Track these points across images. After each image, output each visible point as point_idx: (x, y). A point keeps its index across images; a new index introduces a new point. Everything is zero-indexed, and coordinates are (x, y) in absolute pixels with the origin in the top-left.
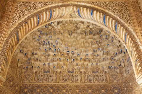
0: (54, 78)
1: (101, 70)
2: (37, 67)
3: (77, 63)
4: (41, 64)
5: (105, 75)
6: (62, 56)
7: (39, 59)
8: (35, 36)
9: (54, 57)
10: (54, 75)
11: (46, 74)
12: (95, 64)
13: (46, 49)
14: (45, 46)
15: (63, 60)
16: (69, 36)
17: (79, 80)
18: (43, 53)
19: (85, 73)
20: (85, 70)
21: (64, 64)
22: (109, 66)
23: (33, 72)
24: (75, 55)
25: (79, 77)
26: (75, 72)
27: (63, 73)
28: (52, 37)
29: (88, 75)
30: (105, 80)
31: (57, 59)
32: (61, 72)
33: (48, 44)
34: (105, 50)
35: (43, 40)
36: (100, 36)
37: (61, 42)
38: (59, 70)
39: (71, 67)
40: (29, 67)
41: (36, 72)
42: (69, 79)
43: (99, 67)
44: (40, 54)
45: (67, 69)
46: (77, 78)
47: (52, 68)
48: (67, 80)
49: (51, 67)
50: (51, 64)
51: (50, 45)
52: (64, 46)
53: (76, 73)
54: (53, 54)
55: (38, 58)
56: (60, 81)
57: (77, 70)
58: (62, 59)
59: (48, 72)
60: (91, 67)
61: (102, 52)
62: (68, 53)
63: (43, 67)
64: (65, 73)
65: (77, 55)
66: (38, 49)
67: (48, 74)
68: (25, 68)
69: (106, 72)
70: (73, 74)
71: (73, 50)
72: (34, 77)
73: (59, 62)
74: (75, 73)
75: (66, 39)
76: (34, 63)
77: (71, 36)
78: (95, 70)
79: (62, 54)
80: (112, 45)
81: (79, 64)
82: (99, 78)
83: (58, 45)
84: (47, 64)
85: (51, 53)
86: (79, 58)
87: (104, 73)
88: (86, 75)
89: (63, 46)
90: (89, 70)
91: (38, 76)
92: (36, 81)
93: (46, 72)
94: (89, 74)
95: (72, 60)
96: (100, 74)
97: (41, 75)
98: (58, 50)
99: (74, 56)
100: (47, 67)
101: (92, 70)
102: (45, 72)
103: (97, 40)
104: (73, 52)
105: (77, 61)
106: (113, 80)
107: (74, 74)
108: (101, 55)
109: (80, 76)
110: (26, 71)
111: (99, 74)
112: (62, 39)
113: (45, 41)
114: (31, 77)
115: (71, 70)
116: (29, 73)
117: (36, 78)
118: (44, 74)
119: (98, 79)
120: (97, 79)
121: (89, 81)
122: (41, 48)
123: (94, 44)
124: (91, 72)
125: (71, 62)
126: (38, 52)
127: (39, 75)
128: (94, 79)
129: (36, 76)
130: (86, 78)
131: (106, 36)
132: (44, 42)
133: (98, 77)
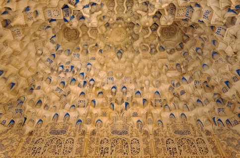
0: (76, 146)
1: (196, 128)
2: (37, 121)
3: (135, 111)
4: (47, 115)
5: (209, 140)
6: (100, 95)
7: (44, 101)
8: (42, 50)
9: (82, 98)
10: (76, 139)
11: (56, 136)
12: (177, 114)
13: (65, 80)
14: (62, 75)
15: (102, 105)
16: (116, 59)
17: (142, 150)
18: (55, 88)
19: (155, 133)
20: (155, 129)
21: (104, 115)
22: (214, 118)
23: (24, 131)
24: (129, 95)
25: (141, 143)
26: (130, 132)
27: (98, 134)
28: (80, 57)
29: (165, 140)
30: (210, 149)
31: (86, 102)
32: (94, 133)
33: (70, 70)
34: (197, 79)
35: (59, 63)
36: (183, 53)
37: (98, 67)
38: (89, 128)
39: (120, 122)
40: (17, 121)
41: (31, 133)
42: (114, 148)
43: (189, 122)
44: (49, 90)
45: (109, 127)
46: (134, 146)
47: (74, 123)
48: (110, 151)
49: (71, 121)
50: (73, 115)
51: (74, 72)
52: (106, 75)
53: (134, 134)
54: (80, 90)
55: (42, 100)
56: (90, 152)
57: (135, 128)
58: (99, 101)
59: (63, 132)
60: (169, 122)
61: (193, 83)
62: (114, 90)
63: (51, 121)
64: (105, 134)
65: (134, 93)
66: (45, 79)
67: (62, 136)
68: (7, 123)
69: (208, 133)
70: (125, 136)
71: (125, 85)
72: (21, 144)
73: (91, 107)
74: (131, 134)
75: (111, 64)
76: (31, 110)
77: (122, 59)
78: (181, 128)
79: (100, 90)
80: (214, 61)
81: (139, 113)
82: (194, 146)
83: (92, 72)
84: (62, 114)
85: (75, 88)
86: (140, 100)
87: (204, 135)
88: (158, 140)
89: (103, 74)
90: (165, 128)
91: (33, 141)
92: (25, 153)
93: (58, 133)
94: (165, 137)
95: (124, 105)
96: (195, 136)
97: (43, 138)
98: (92, 83)
99: (127, 96)
100: (61, 120)
101: (174, 127)
102: (54, 132)
103: (177, 62)
104: (124, 89)
105: (134, 106)
106: (233, 150)
107: (129, 137)
108: (191, 92)
109: (143, 140)
110: (8, 130)
111: (193, 137)
112: (102, 63)
113: (64, 65)
114: (14, 144)
115: (120, 128)
116: (12, 135)
117: (27, 146)
118: (51, 136)
119: (193, 149)
120: (188, 147)
121: (168, 152)
122: (54, 78)
123: (172, 69)
124: (171, 132)
125: (119, 110)
126: (45, 84)
127: (36, 139)
128: (182, 148)
129: (27, 142)
130: (160, 146)
131: (197, 49)
132: (62, 66)
133: (192, 143)
